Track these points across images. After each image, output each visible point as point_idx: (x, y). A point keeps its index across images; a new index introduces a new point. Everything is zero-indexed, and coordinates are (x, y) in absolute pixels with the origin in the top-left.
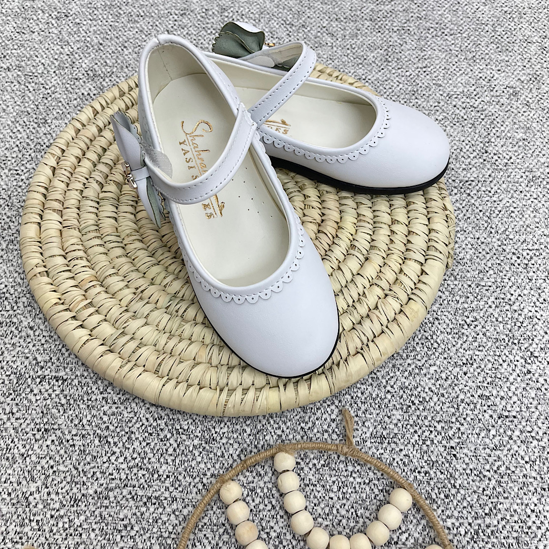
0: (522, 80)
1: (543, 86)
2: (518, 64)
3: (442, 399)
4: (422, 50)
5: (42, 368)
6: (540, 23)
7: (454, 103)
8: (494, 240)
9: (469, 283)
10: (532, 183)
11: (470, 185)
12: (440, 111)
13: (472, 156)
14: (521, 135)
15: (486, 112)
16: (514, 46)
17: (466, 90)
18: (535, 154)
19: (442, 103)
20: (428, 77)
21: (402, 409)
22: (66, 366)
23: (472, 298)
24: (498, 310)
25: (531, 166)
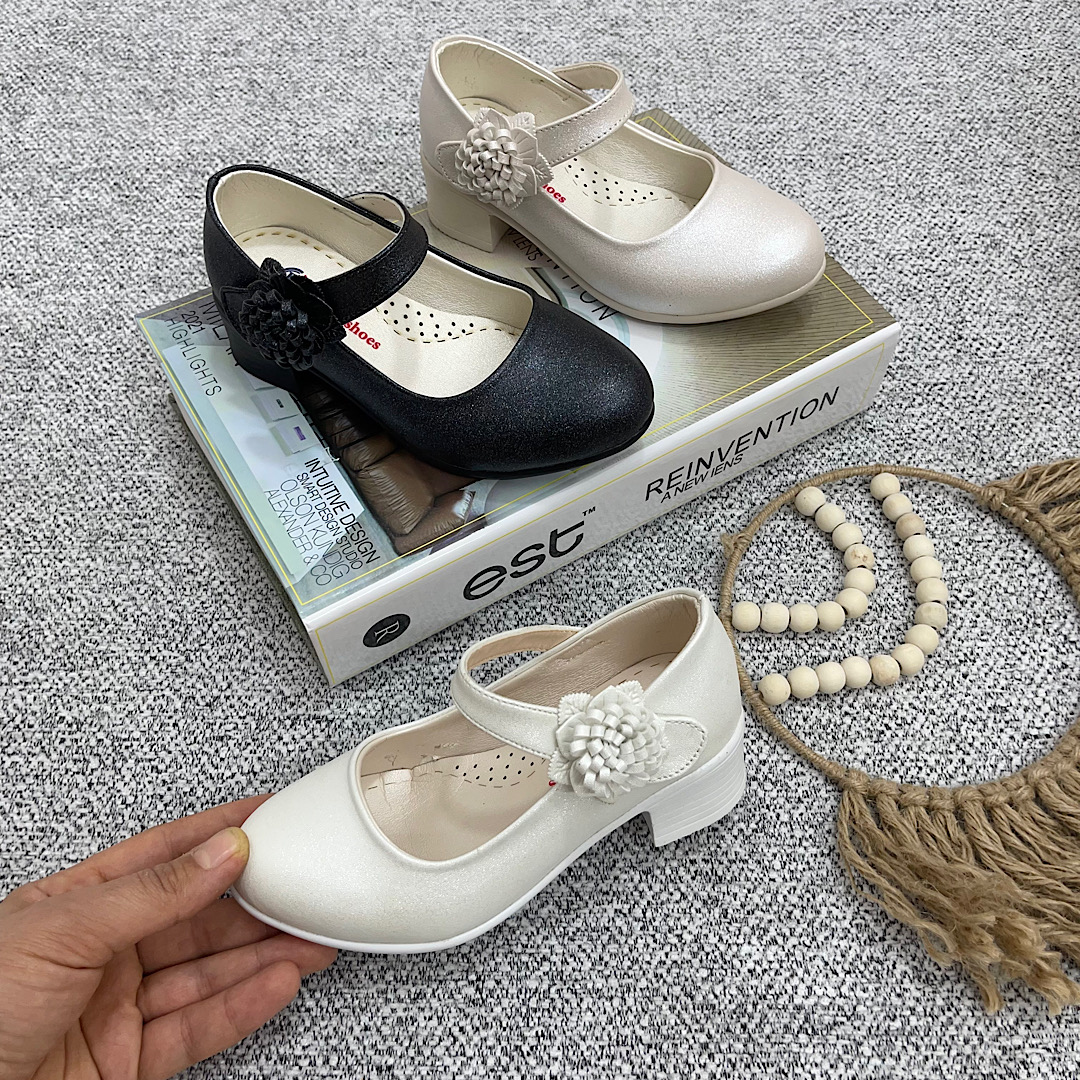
0: (1003, 222)
1: (1038, 231)
2: (994, 199)
3: (932, 717)
4: (836, 190)
5: (293, 704)
6: (1020, 135)
7: (899, 268)
8: (988, 470)
9: (956, 540)
10: (1039, 380)
11: (941, 389)
12: (879, 280)
13: (938, 346)
14: (1012, 308)
15: (953, 276)
16: (982, 173)
17: (914, 247)
18: (1036, 337)
19: (880, 268)
20: (851, 230)
21: (871, 737)
22: (330, 700)
23: (962, 561)
24: (1006, 576)
25: (1034, 355)
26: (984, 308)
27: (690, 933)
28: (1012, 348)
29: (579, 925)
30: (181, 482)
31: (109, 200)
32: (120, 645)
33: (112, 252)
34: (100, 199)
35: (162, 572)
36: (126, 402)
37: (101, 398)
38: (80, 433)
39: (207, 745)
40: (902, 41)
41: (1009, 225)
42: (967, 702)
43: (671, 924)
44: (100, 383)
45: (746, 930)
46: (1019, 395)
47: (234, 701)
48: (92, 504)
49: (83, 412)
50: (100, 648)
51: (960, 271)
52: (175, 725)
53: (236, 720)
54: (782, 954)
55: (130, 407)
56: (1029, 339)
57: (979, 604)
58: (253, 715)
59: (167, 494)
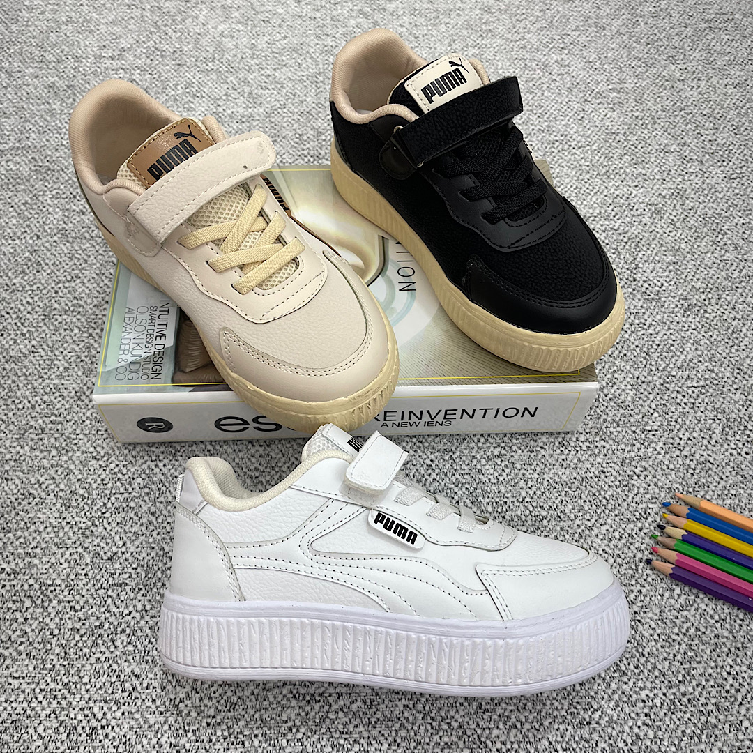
26: (651, 258)
27: (456, 721)
28: (670, 288)
29: (378, 717)
30: (85, 388)
31: (27, 170)
32: (44, 513)
33: (31, 211)
34: (21, 169)
35: (74, 458)
36: (44, 328)
37: (26, 325)
38: (11, 352)
39: (110, 590)
40: (595, 56)
41: (667, 197)
42: (643, 548)
43: (443, 714)
44: (25, 313)
45: (495, 717)
46: (674, 323)
47: (128, 555)
48: (20, 406)
49: (13, 336)
50: (30, 515)
51: (634, 230)
52: (86, 575)
53: (130, 570)
54: (521, 736)
55: (47, 331)
56: (682, 281)
57: (650, 477)
58: (143, 566)
59: (76, 398)
